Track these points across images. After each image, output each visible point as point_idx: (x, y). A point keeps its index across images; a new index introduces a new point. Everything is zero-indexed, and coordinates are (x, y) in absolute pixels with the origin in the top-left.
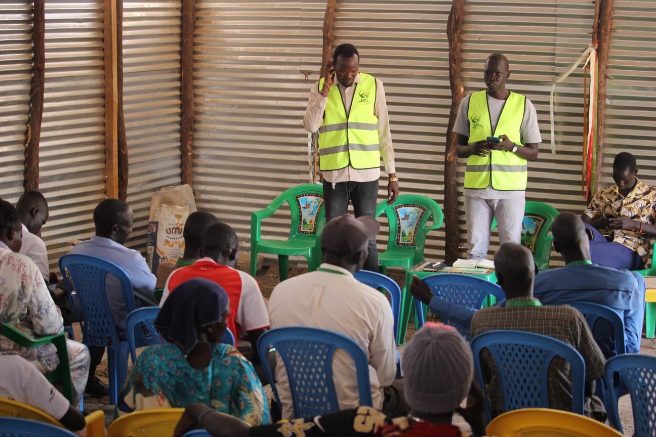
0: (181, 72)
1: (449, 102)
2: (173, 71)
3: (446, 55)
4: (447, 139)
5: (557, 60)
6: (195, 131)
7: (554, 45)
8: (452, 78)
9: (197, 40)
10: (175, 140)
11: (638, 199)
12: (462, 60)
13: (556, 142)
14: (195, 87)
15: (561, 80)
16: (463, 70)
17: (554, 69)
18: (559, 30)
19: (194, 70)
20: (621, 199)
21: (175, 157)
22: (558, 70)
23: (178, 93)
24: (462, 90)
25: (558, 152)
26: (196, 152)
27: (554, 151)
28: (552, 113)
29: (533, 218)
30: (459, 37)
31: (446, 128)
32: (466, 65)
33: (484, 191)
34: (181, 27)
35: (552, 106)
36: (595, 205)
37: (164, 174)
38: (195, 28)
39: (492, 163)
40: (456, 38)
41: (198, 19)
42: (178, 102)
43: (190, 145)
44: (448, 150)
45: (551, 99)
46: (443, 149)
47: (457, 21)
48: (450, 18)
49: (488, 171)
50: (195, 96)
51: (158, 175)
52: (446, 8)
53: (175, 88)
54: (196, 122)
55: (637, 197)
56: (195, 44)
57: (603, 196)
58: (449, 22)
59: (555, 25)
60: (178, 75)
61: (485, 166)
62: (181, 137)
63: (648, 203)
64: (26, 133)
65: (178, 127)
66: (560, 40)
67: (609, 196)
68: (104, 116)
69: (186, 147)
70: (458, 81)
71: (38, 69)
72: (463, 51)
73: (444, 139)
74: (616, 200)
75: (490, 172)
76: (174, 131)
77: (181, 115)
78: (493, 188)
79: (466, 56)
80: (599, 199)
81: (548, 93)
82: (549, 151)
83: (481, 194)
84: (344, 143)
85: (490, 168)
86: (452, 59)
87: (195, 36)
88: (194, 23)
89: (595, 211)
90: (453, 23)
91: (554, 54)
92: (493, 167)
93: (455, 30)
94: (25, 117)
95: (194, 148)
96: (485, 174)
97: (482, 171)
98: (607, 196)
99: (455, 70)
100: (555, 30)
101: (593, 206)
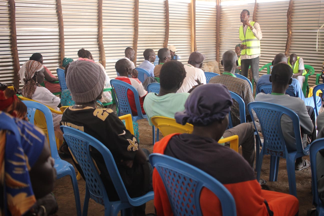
0: (216, 31)
1: (287, 37)
2: (214, 30)
3: (286, 22)
4: (286, 48)
5: (320, 22)
6: (220, 47)
7: (319, 17)
8: (288, 29)
9: (221, 22)
10: (214, 49)
12: (291, 24)
13: (318, 48)
14: (220, 35)
15: (320, 28)
16: (291, 27)
17: (319, 25)
18: (321, 12)
19: (220, 30)
21: (214, 54)
22: (320, 25)
23: (215, 36)
24: (291, 33)
25: (319, 51)
26: (220, 53)
27: (317, 51)
28: (317, 39)
30: (290, 17)
31: (286, 45)
32: (292, 25)
34: (216, 18)
35: (317, 36)
37: (210, 58)
38: (220, 19)
40: (289, 17)
41: (221, 16)
42: (215, 39)
43: (219, 51)
44: (286, 51)
45: (317, 34)
46: (284, 51)
47: (290, 12)
48: (288, 11)
50: (220, 37)
51: (208, 58)
52: (287, 8)
53: (215, 35)
54: (220, 44)
56: (220, 23)
58: (288, 13)
59: (320, 11)
60: (215, 32)
62: (216, 49)
64: (164, 44)
65: (215, 46)
66: (321, 16)
68: (190, 41)
69: (217, 51)
70: (289, 30)
71: (167, 26)
72: (292, 21)
73: (285, 48)
76: (214, 47)
77: (216, 42)
79: (293, 23)
81: (316, 33)
82: (316, 51)
86: (288, 24)
87: (220, 21)
88: (220, 17)
90: (289, 13)
91: (319, 20)
93: (289, 15)
94: (164, 39)
95: (220, 52)
99: (289, 27)
100: (320, 13)
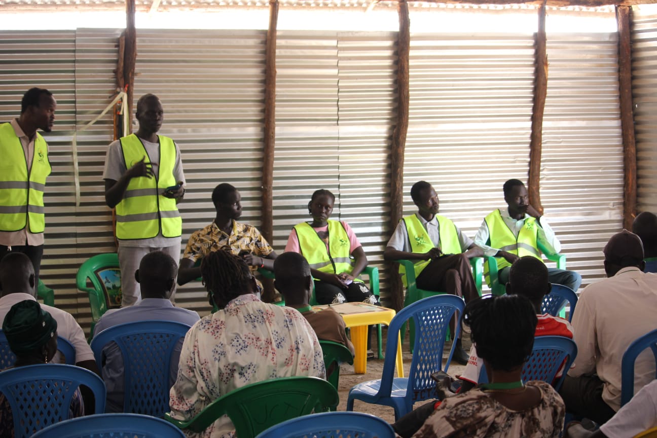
5: (78, 108)
11: (242, 237)
13: (81, 194)
17: (74, 117)
20: (225, 238)
22: (79, 118)
27: (78, 203)
28: (76, 164)
29: (114, 271)
33: (153, 240)
35: (75, 156)
36: (194, 248)
39: (160, 210)
45: (74, 148)
49: (156, 218)
55: (241, 235)
57: (202, 238)
59: (73, 72)
61: (152, 214)
63: (251, 240)
66: (79, 87)
67: (210, 236)
74: (220, 240)
75: (158, 220)
78: (163, 236)
80: (199, 242)
81: (69, 143)
83: (150, 243)
84: (23, 203)
85: (159, 216)
89: (197, 255)
92: (162, 214)
96: (153, 223)
97: (150, 219)
98: (206, 237)
100: (74, 76)
101: (194, 249)
